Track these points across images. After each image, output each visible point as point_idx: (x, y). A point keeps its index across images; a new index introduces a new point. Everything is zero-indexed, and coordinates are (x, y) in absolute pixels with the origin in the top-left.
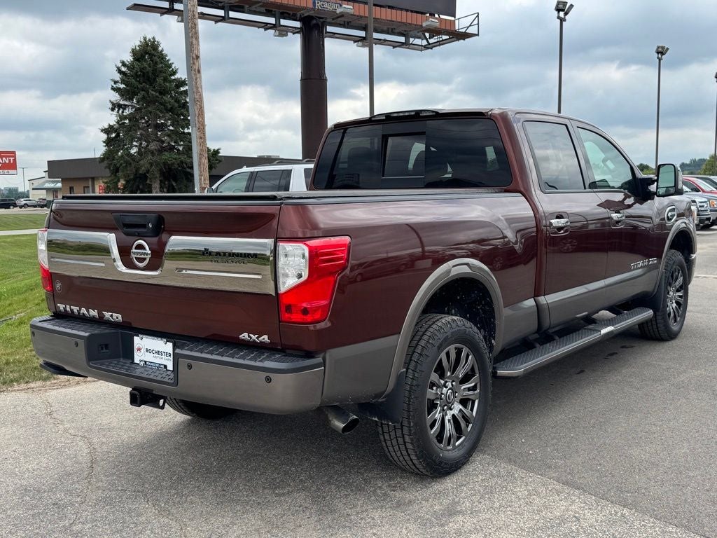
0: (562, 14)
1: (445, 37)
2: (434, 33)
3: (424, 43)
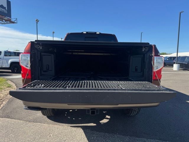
0: (37, 22)
1: (8, 22)
2: (6, 21)
3: (3, 22)
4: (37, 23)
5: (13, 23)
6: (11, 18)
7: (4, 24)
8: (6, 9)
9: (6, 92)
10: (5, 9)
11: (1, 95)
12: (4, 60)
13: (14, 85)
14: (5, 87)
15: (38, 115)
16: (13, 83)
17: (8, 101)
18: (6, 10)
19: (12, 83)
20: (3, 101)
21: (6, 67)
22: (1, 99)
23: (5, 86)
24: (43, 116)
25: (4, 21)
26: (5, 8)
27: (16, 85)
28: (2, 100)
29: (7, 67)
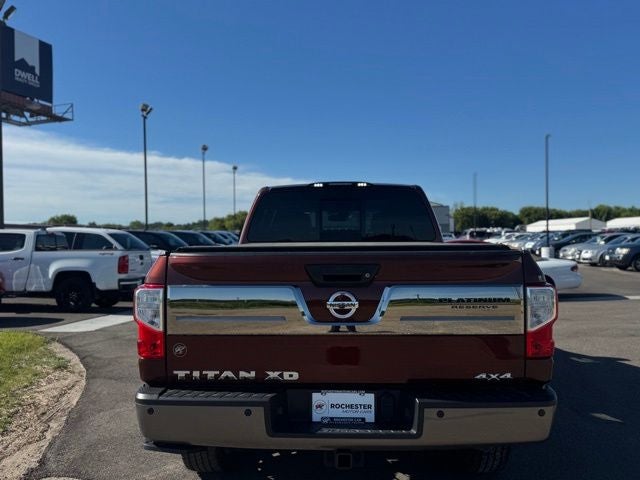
0: (145, 113)
1: (43, 118)
2: (34, 113)
3: (23, 120)
4: (145, 118)
5: (61, 119)
6: (51, 102)
7: (28, 124)
8: (37, 71)
9: (51, 386)
10: (33, 72)
11: (40, 396)
12: (32, 265)
13: (75, 359)
14: (48, 369)
15: (171, 467)
16: (71, 353)
17: (64, 418)
18: (35, 75)
19: (68, 355)
20: (50, 420)
21: (38, 289)
22: (43, 414)
23: (45, 363)
24: (186, 471)
25: (27, 114)
26: (31, 70)
27: (82, 360)
28: (45, 418)
29: (44, 289)
